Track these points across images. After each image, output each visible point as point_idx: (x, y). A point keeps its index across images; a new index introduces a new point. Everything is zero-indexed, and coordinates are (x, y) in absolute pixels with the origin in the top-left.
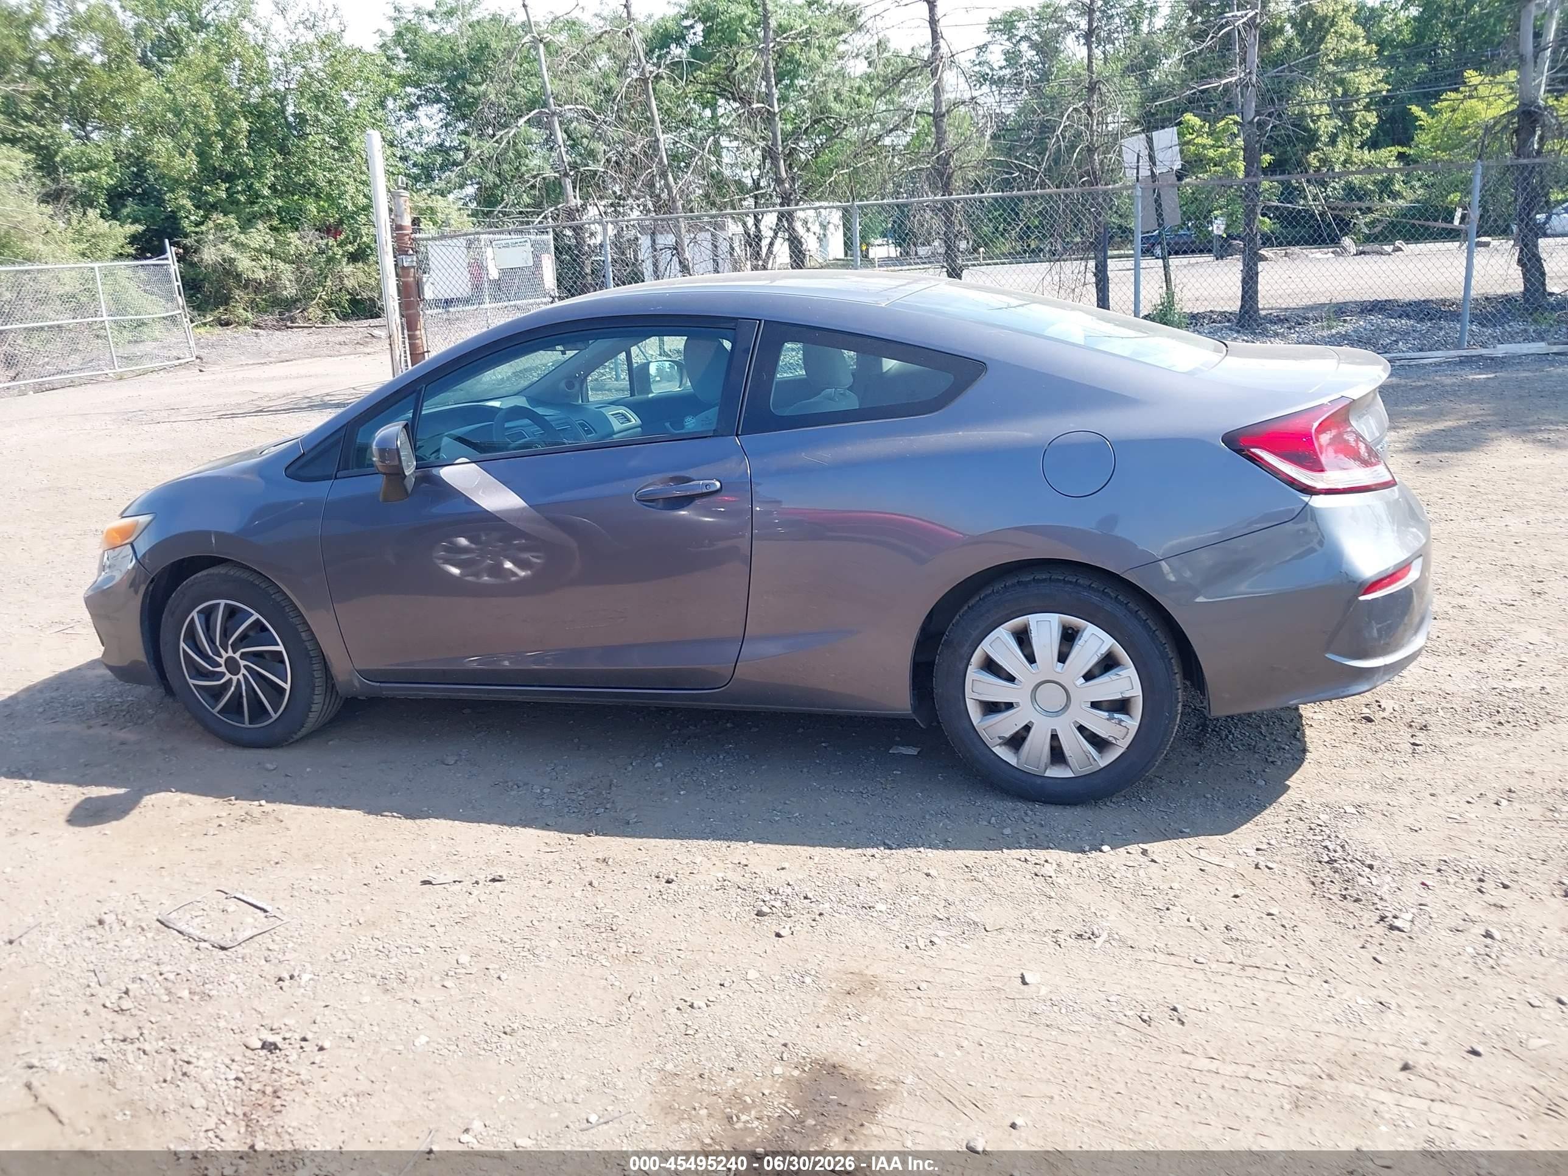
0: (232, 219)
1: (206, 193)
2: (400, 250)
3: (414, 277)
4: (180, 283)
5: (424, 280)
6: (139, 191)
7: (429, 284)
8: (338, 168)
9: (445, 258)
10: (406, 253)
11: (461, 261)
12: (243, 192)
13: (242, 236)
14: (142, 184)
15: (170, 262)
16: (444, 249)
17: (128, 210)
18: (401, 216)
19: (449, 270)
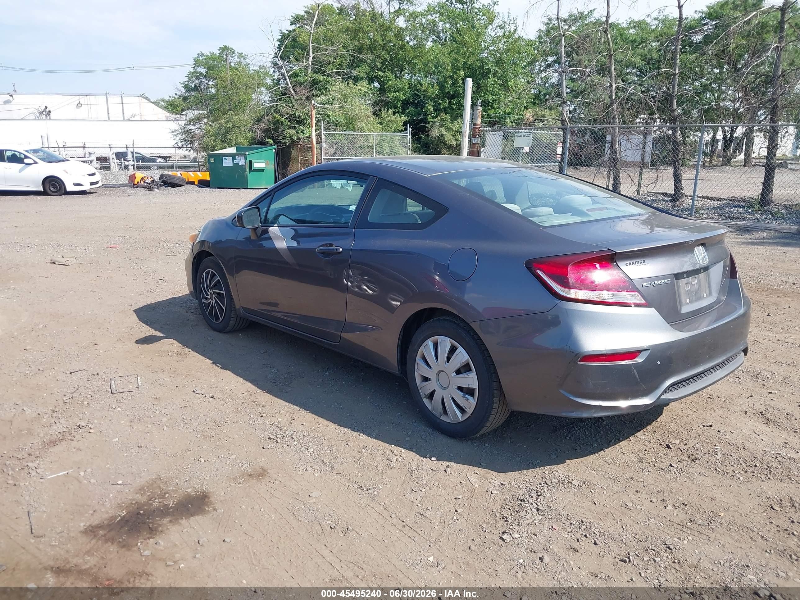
0: (448, 116)
1: (440, 104)
2: (472, 136)
3: (477, 148)
4: (410, 144)
5: (482, 150)
6: (416, 102)
7: (483, 153)
8: (499, 94)
9: (493, 140)
10: (475, 137)
11: (499, 142)
12: (456, 104)
13: (451, 124)
14: (418, 99)
15: (408, 134)
16: (493, 136)
17: (409, 110)
18: (476, 120)
19: (493, 146)
